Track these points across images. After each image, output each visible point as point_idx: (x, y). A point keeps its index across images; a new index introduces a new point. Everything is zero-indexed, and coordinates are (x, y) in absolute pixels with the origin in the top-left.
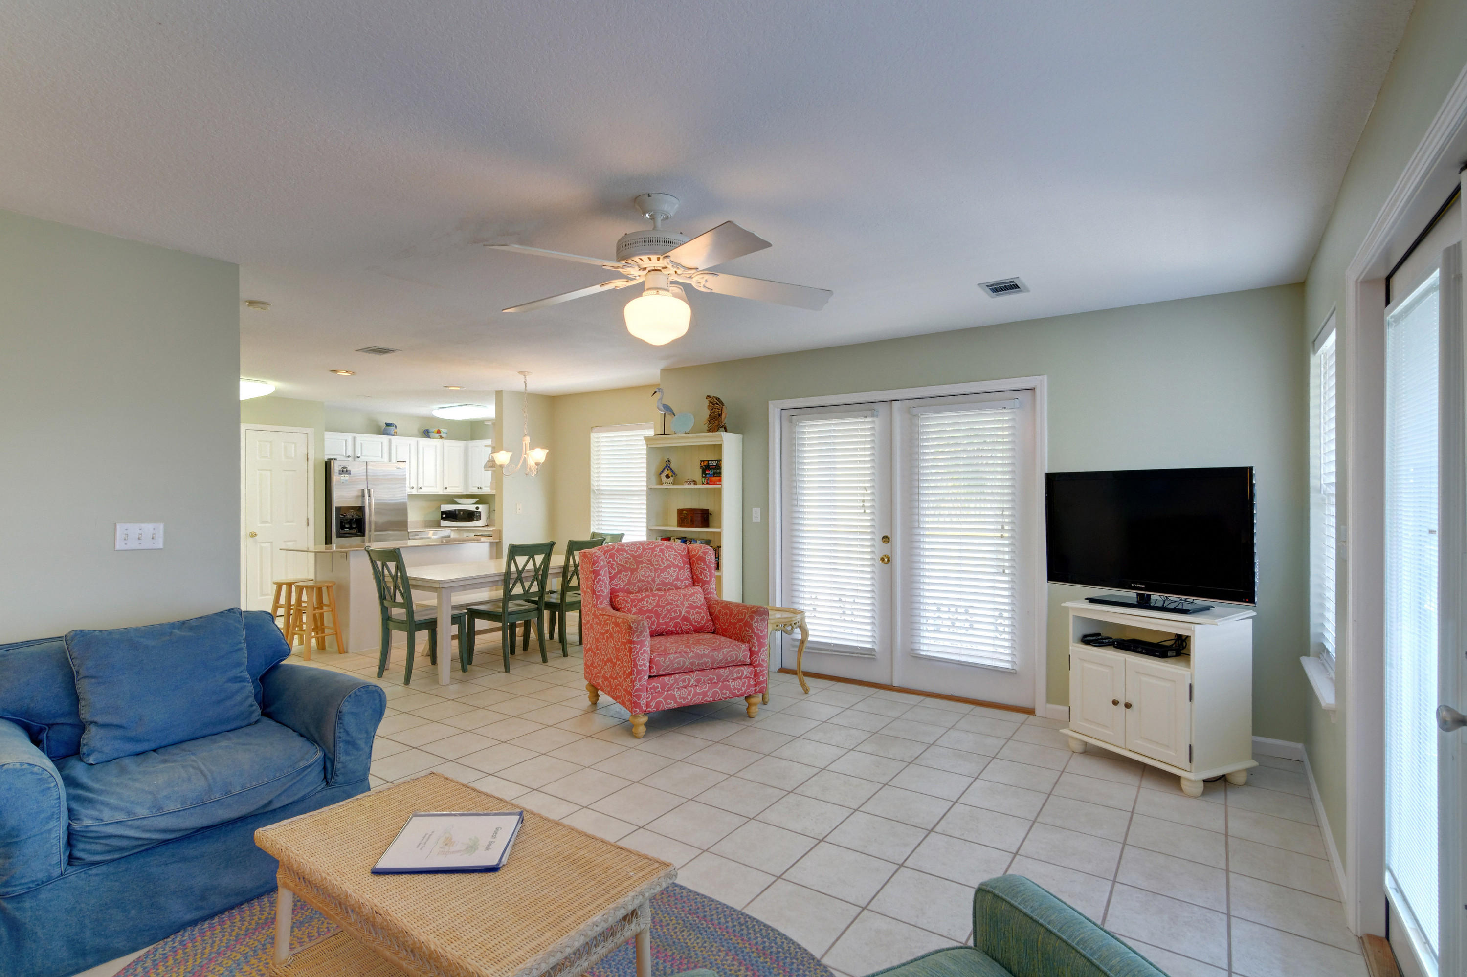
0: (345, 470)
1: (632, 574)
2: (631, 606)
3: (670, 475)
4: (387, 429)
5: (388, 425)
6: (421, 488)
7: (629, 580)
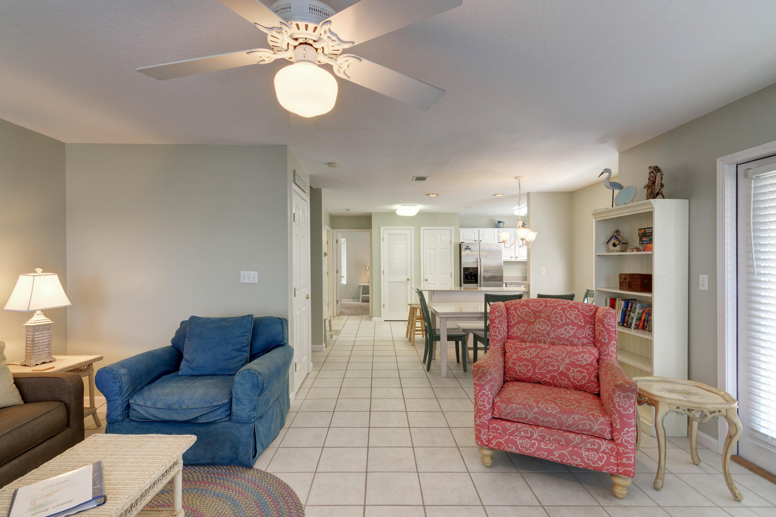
0: (468, 248)
1: (529, 325)
2: (514, 353)
3: (616, 244)
4: (498, 224)
5: (499, 222)
6: (517, 257)
7: (525, 331)
